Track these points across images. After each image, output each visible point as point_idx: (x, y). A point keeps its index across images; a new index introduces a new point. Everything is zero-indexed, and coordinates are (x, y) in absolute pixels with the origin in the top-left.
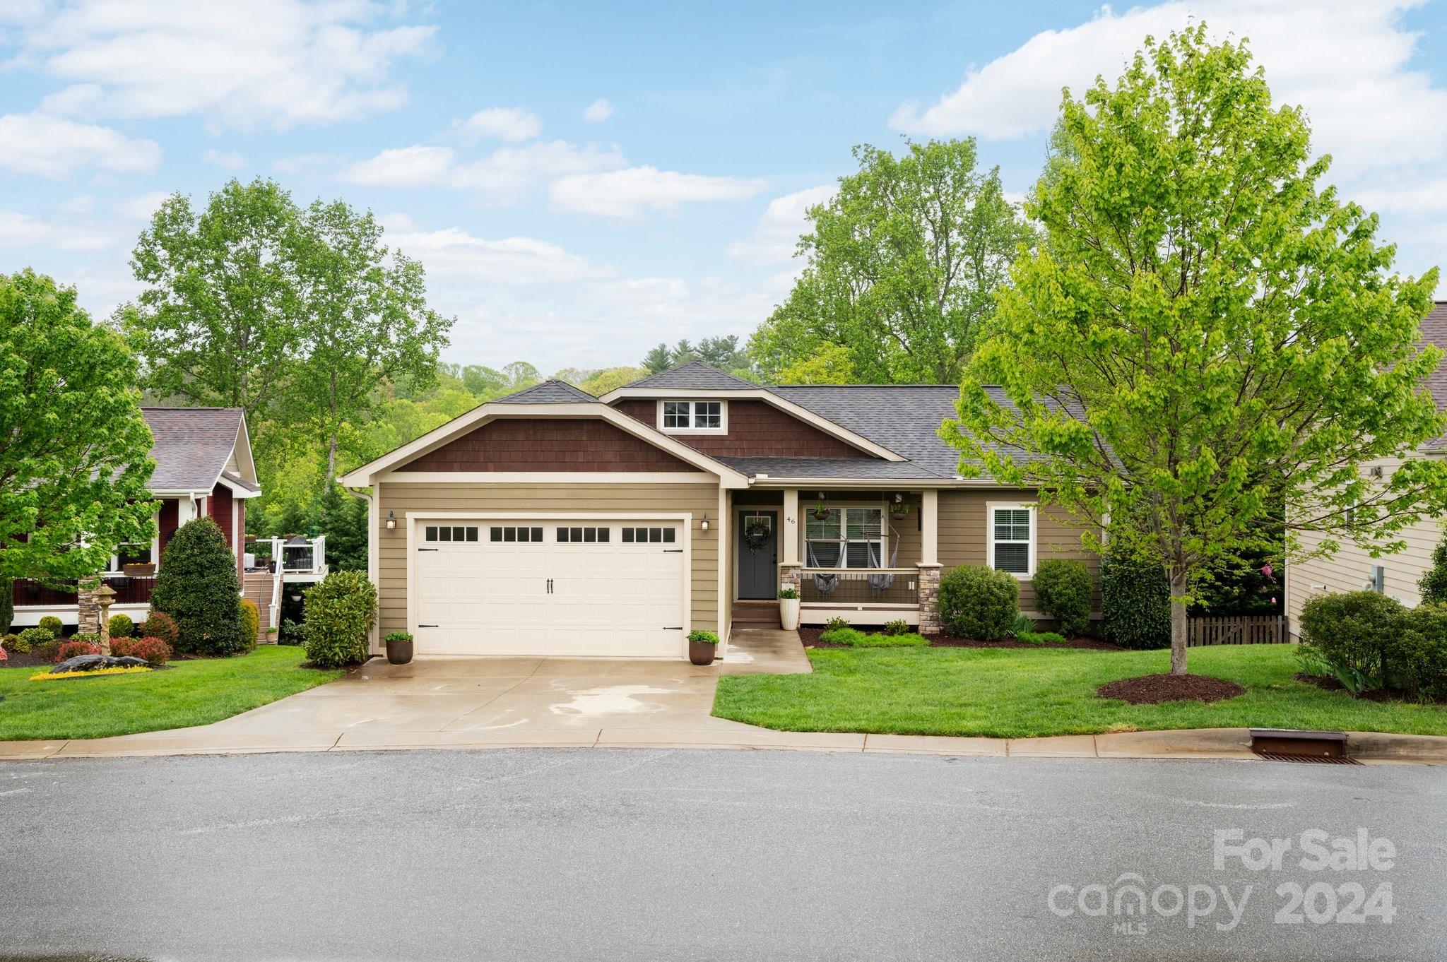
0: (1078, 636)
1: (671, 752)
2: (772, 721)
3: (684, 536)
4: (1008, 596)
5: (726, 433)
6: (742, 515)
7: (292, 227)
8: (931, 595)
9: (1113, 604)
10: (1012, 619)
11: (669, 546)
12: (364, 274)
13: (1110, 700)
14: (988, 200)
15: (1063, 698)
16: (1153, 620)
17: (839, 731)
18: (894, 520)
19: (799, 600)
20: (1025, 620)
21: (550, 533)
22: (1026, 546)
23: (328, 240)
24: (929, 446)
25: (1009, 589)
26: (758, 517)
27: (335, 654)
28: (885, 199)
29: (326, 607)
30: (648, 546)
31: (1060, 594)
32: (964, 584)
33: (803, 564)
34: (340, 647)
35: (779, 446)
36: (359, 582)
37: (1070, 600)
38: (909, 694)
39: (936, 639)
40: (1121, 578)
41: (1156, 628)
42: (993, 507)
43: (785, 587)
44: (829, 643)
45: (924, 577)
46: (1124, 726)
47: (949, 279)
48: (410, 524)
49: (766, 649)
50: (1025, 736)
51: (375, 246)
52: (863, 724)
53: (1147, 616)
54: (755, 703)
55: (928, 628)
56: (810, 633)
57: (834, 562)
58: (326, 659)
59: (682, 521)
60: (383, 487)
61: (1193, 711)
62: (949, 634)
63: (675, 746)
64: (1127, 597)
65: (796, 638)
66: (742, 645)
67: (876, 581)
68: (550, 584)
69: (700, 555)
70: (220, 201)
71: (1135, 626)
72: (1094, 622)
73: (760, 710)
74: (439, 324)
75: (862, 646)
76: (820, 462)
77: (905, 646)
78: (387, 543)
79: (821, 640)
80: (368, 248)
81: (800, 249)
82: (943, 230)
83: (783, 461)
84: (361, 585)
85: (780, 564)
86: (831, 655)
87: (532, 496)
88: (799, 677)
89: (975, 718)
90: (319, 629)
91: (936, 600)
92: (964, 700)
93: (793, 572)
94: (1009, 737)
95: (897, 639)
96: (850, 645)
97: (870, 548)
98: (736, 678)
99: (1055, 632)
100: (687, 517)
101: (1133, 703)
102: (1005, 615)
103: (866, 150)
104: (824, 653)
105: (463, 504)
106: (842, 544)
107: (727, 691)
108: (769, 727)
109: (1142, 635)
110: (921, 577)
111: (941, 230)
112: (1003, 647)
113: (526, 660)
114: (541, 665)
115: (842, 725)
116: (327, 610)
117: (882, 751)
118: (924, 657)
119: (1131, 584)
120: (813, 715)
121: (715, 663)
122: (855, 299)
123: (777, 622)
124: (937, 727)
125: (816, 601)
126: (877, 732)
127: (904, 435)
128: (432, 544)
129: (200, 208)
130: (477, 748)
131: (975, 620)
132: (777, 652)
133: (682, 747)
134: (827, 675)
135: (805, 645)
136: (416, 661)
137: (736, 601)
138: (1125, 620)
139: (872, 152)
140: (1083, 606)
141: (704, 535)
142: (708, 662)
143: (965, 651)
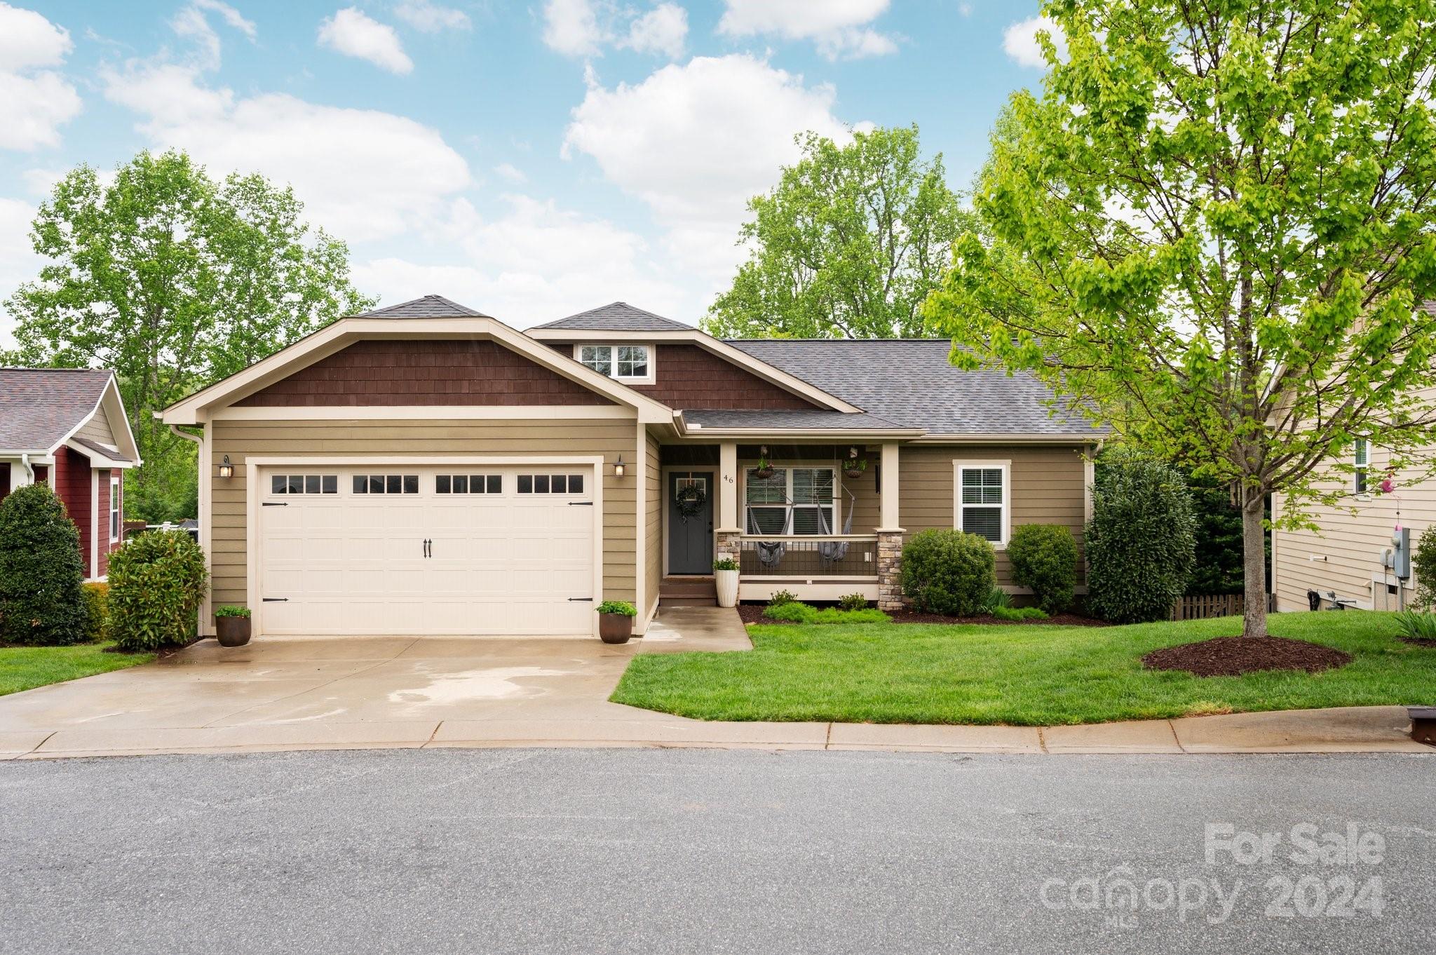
0: (1061, 612)
1: (536, 753)
2: (693, 707)
3: (594, 484)
4: (983, 563)
5: (654, 383)
6: (673, 476)
7: (207, 203)
8: (892, 565)
9: (1101, 574)
10: (988, 592)
11: (576, 497)
12: (282, 251)
13: (1169, 672)
14: (932, 187)
15: (1098, 670)
16: (1148, 591)
17: (790, 719)
18: (847, 478)
19: (738, 572)
20: (999, 595)
21: (427, 483)
22: (999, 510)
23: (244, 215)
24: (886, 400)
25: (984, 555)
26: (691, 479)
27: (144, 633)
28: (828, 190)
29: (132, 573)
30: (551, 498)
31: (1041, 563)
32: (932, 551)
33: (744, 530)
34: (150, 624)
35: (715, 397)
36: (176, 542)
37: (1053, 569)
38: (882, 672)
39: (900, 615)
40: (1111, 544)
41: (1152, 601)
42: (961, 466)
43: (722, 557)
44: (773, 620)
45: (884, 544)
46: (1211, 706)
47: (892, 269)
48: (251, 472)
49: (697, 626)
50: (1065, 723)
51: (294, 223)
52: (824, 709)
53: (1141, 587)
54: (673, 684)
55: (889, 604)
56: (751, 610)
57: (779, 527)
58: (132, 640)
59: (591, 466)
60: (217, 425)
61: (1302, 683)
62: (914, 610)
63: (546, 745)
64: (1118, 565)
65: (735, 615)
66: (670, 623)
67: (828, 550)
68: (427, 546)
69: (613, 507)
70: (128, 173)
71: (1128, 599)
72: (1078, 597)
73: (676, 693)
74: (362, 304)
75: (812, 622)
76: (762, 414)
77: (863, 622)
78: (222, 496)
79: (764, 617)
80: (287, 225)
81: (742, 237)
82: (886, 220)
83: (719, 413)
84: (179, 545)
85: (716, 531)
86: (776, 631)
87: (404, 434)
88: (735, 655)
89: (986, 699)
90: (121, 601)
91: (898, 571)
92: (959, 676)
93: (732, 540)
94: (1042, 725)
95: (854, 614)
96: (799, 621)
97: (820, 514)
98: (654, 657)
99: (1036, 607)
100: (598, 460)
101: (1204, 675)
102: (980, 586)
103: (808, 137)
104: (768, 629)
105: (318, 446)
106: (788, 509)
107: (641, 671)
108: (688, 714)
109: (1136, 610)
110: (880, 544)
111: (884, 219)
112: (978, 623)
113: (396, 640)
114: (412, 646)
115: (794, 710)
116: (132, 577)
117: (855, 748)
118: (889, 635)
119: (1122, 550)
120: (752, 698)
121: (631, 641)
122: (797, 291)
123: (713, 598)
124: (933, 711)
125: (758, 573)
126: (846, 720)
127: (857, 388)
128: (280, 498)
129: (107, 180)
130: (242, 751)
131: (945, 592)
132: (711, 629)
133: (553, 745)
134: (772, 653)
135: (745, 621)
136: (255, 643)
137: (666, 576)
138: (1115, 592)
139: (814, 139)
140: (1068, 576)
141: (619, 482)
142: (623, 640)
143: (936, 627)
